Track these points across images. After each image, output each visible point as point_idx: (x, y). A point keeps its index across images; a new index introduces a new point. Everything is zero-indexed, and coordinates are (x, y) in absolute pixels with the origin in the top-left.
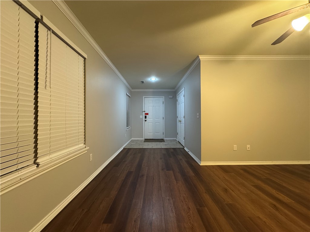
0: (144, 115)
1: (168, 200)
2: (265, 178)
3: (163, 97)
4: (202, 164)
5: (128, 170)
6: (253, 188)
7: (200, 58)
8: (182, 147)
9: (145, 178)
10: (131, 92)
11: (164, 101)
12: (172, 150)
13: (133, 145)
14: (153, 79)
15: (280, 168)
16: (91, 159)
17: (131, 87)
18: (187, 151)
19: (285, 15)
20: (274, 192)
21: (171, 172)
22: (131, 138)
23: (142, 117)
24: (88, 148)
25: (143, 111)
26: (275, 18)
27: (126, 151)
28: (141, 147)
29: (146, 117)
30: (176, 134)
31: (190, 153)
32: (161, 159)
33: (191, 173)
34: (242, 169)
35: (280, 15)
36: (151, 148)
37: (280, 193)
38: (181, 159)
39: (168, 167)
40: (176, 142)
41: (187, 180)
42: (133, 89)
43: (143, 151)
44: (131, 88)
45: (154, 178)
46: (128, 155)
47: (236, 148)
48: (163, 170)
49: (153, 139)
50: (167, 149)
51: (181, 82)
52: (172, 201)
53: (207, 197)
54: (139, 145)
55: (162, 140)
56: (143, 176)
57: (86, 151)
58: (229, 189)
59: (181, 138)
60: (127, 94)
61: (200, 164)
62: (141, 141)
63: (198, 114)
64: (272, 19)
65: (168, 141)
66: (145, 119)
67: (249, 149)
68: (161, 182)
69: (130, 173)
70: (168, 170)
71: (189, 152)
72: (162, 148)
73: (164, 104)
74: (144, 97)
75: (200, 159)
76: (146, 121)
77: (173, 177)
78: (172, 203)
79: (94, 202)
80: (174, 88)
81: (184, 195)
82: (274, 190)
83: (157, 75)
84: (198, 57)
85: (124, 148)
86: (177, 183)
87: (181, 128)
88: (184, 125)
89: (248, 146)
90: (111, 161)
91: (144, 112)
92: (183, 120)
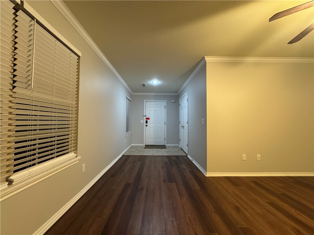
0: (145, 120)
1: (172, 222)
2: (280, 193)
3: (164, 101)
4: (208, 174)
5: (125, 182)
6: (268, 205)
7: (206, 59)
8: (185, 154)
9: (144, 192)
10: (131, 96)
11: (166, 106)
12: (175, 158)
13: (133, 151)
14: (155, 82)
15: (293, 180)
16: (84, 170)
17: (132, 90)
18: (190, 159)
19: (308, 7)
20: (293, 211)
21: (174, 184)
22: (131, 144)
23: (143, 122)
24: (80, 157)
25: (144, 115)
26: (297, 10)
27: (125, 159)
28: (141, 154)
29: (147, 122)
30: (178, 140)
31: (194, 162)
32: (162, 168)
33: (197, 187)
34: (252, 182)
35: (304, 6)
36: (151, 156)
37: (301, 214)
38: (184, 169)
39: (170, 179)
40: (178, 149)
41: (192, 195)
42: (133, 92)
43: (142, 158)
44: (131, 92)
45: (155, 192)
46: (126, 164)
47: (245, 157)
48: (165, 181)
49: (154, 145)
50: (169, 157)
51: (184, 85)
52: (175, 224)
53: (217, 219)
54: (139, 152)
55: (163, 147)
56: (142, 189)
57: (78, 161)
58: (241, 207)
59: (184, 144)
60: (127, 98)
61: (205, 175)
62: (141, 147)
63: (203, 120)
64: (294, 11)
65: (170, 147)
66: (146, 124)
67: (260, 159)
68: (163, 198)
69: (128, 185)
70: (170, 182)
71: (193, 160)
72: (164, 155)
73: (166, 108)
74: (145, 101)
75: (206, 169)
76: (147, 126)
77: (177, 191)
78: (176, 227)
79: (83, 224)
80: (176, 92)
81: (190, 215)
82: (294, 210)
83: (160, 78)
84: (204, 58)
85: (123, 156)
86: (181, 198)
87: (184, 134)
88: (187, 131)
89: (259, 155)
90: (107, 170)
91: (144, 117)
92: (186, 125)
